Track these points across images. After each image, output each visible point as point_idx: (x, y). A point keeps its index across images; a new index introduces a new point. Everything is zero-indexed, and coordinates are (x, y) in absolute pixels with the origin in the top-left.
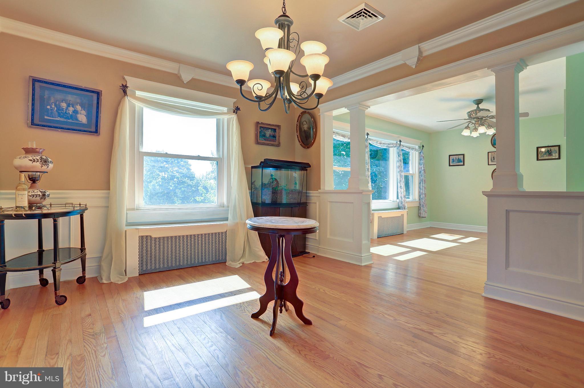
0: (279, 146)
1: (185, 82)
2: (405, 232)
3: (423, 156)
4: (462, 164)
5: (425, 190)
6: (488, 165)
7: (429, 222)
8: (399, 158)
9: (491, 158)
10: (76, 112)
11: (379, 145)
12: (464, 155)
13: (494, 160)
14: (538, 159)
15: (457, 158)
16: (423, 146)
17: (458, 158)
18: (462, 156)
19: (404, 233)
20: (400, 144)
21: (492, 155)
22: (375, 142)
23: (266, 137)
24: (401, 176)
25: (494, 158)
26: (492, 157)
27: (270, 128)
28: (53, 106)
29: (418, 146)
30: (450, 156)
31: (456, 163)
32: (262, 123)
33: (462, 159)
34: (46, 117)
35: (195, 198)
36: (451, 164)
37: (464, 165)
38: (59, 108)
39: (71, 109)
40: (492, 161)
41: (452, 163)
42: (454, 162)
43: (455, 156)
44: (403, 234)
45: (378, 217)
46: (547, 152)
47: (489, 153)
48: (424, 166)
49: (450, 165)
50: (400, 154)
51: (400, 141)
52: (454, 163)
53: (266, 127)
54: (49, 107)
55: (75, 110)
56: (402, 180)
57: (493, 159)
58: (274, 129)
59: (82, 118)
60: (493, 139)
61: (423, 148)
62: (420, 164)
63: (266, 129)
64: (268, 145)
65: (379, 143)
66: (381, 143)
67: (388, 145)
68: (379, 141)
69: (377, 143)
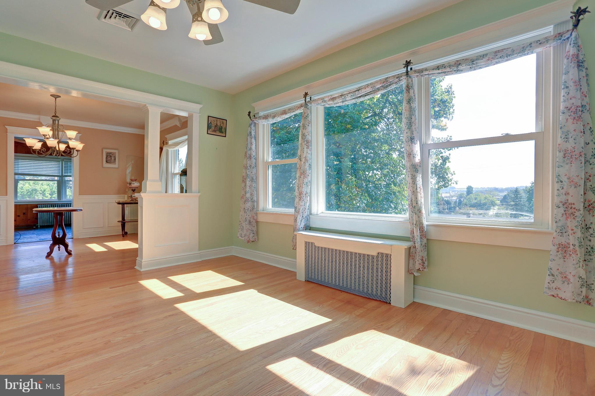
45: (306, 242)
65: (329, 100)
66: (333, 99)
67: (351, 94)
68: (326, 97)
69: (325, 101)
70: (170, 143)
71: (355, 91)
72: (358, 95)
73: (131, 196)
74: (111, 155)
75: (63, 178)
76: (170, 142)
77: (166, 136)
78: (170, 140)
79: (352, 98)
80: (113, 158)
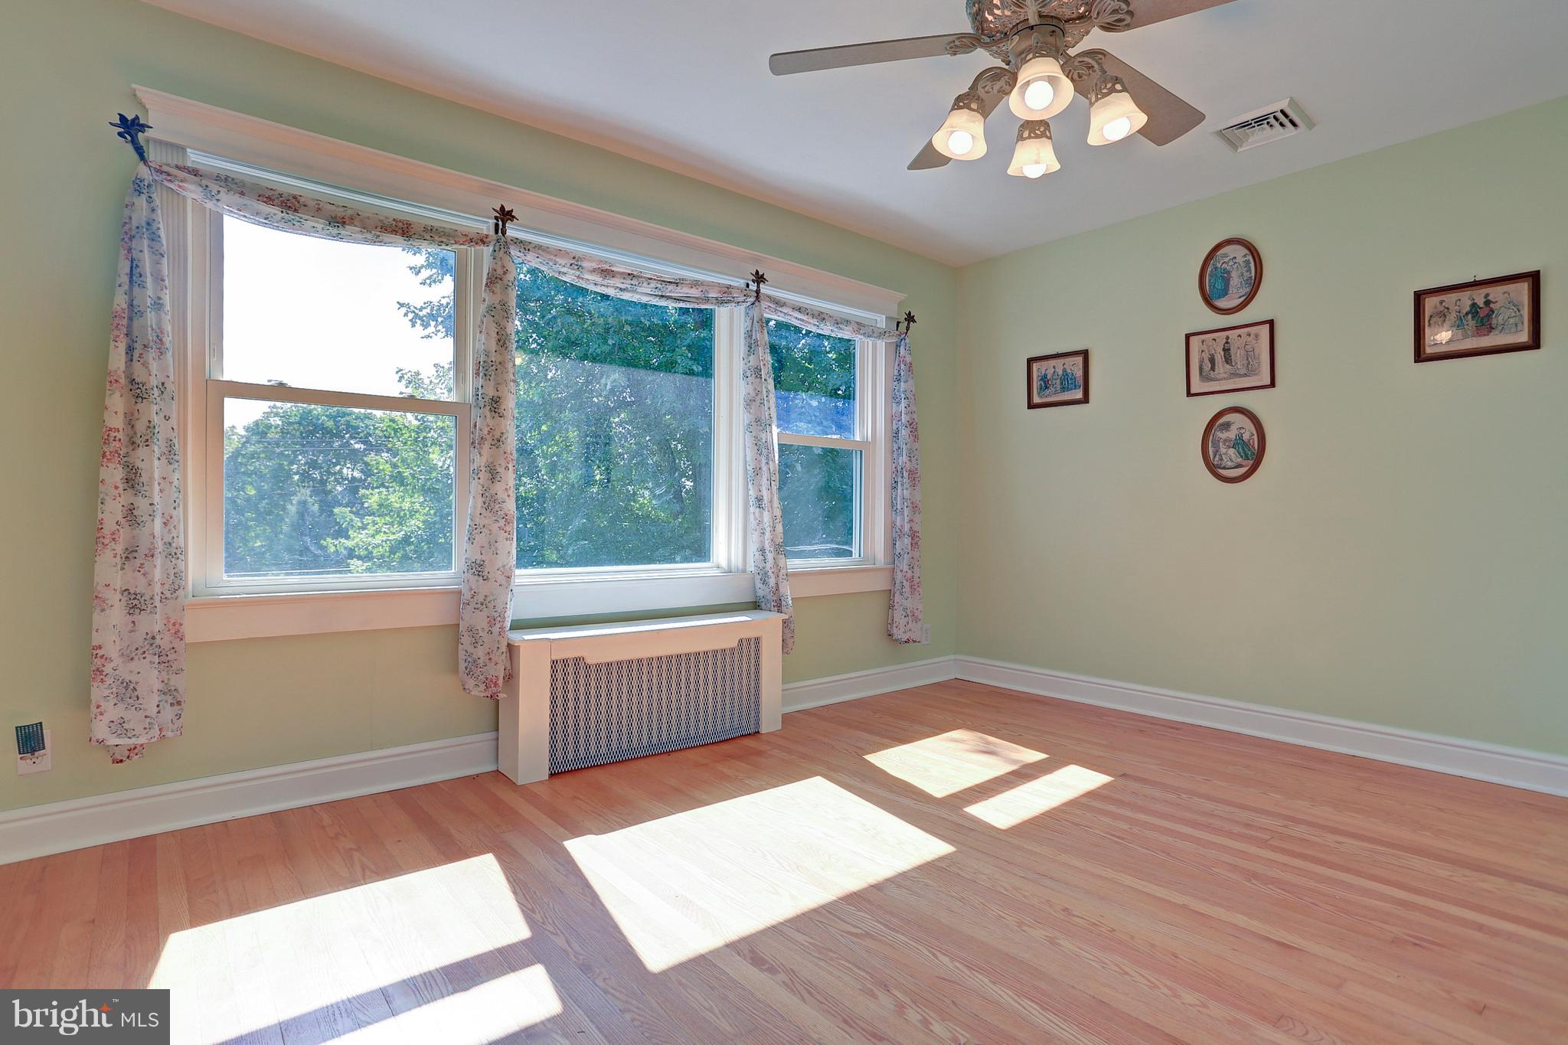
2: (770, 723)
3: (908, 359)
4: (1078, 394)
5: (918, 518)
6: (1189, 394)
7: (952, 657)
8: (751, 358)
9: (1201, 362)
11: (599, 280)
12: (1085, 354)
13: (1213, 369)
14: (1423, 356)
15: (1061, 373)
16: (910, 318)
17: (1064, 370)
18: (1080, 360)
19: (764, 729)
20: (758, 292)
21: (1205, 347)
22: (560, 261)
24: (761, 447)
25: (1212, 360)
26: (1206, 356)
29: (884, 317)
30: (1030, 361)
31: (1056, 393)
33: (1079, 373)
35: (322, 542)
36: (1036, 400)
37: (1086, 399)
40: (1204, 377)
41: (1039, 394)
42: (1047, 388)
43: (1053, 362)
44: (759, 736)
45: (554, 662)
46: (1467, 314)
47: (1192, 339)
48: (913, 408)
49: (1031, 406)
50: (756, 341)
51: (759, 279)
52: (1047, 392)
56: (764, 468)
57: (1207, 366)
60: (1209, 269)
61: (908, 324)
62: (893, 397)
65: (594, 271)
66: (606, 273)
67: (659, 286)
68: (590, 259)
69: (580, 267)
71: (670, 282)
72: (670, 292)
79: (651, 293)
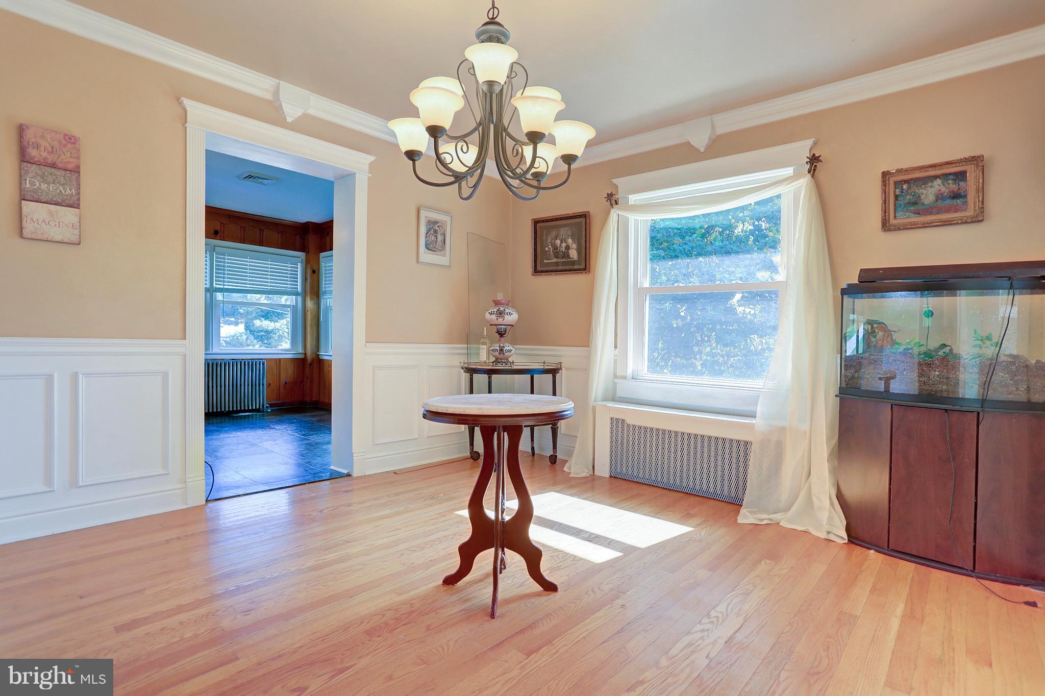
0: (982, 221)
1: (702, 150)
10: (568, 248)
23: (923, 204)
27: (936, 177)
28: (550, 247)
32: (900, 171)
34: (545, 261)
38: (555, 248)
39: (564, 245)
53: (919, 178)
54: (547, 249)
55: (567, 245)
58: (955, 174)
59: (574, 254)
63: (921, 183)
64: (925, 226)
70: (631, 202)
73: (501, 350)
74: (436, 228)
75: (214, 293)
76: (633, 199)
77: (612, 180)
78: (631, 194)
80: (440, 238)
